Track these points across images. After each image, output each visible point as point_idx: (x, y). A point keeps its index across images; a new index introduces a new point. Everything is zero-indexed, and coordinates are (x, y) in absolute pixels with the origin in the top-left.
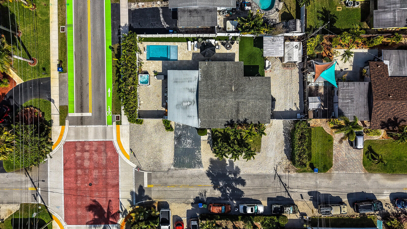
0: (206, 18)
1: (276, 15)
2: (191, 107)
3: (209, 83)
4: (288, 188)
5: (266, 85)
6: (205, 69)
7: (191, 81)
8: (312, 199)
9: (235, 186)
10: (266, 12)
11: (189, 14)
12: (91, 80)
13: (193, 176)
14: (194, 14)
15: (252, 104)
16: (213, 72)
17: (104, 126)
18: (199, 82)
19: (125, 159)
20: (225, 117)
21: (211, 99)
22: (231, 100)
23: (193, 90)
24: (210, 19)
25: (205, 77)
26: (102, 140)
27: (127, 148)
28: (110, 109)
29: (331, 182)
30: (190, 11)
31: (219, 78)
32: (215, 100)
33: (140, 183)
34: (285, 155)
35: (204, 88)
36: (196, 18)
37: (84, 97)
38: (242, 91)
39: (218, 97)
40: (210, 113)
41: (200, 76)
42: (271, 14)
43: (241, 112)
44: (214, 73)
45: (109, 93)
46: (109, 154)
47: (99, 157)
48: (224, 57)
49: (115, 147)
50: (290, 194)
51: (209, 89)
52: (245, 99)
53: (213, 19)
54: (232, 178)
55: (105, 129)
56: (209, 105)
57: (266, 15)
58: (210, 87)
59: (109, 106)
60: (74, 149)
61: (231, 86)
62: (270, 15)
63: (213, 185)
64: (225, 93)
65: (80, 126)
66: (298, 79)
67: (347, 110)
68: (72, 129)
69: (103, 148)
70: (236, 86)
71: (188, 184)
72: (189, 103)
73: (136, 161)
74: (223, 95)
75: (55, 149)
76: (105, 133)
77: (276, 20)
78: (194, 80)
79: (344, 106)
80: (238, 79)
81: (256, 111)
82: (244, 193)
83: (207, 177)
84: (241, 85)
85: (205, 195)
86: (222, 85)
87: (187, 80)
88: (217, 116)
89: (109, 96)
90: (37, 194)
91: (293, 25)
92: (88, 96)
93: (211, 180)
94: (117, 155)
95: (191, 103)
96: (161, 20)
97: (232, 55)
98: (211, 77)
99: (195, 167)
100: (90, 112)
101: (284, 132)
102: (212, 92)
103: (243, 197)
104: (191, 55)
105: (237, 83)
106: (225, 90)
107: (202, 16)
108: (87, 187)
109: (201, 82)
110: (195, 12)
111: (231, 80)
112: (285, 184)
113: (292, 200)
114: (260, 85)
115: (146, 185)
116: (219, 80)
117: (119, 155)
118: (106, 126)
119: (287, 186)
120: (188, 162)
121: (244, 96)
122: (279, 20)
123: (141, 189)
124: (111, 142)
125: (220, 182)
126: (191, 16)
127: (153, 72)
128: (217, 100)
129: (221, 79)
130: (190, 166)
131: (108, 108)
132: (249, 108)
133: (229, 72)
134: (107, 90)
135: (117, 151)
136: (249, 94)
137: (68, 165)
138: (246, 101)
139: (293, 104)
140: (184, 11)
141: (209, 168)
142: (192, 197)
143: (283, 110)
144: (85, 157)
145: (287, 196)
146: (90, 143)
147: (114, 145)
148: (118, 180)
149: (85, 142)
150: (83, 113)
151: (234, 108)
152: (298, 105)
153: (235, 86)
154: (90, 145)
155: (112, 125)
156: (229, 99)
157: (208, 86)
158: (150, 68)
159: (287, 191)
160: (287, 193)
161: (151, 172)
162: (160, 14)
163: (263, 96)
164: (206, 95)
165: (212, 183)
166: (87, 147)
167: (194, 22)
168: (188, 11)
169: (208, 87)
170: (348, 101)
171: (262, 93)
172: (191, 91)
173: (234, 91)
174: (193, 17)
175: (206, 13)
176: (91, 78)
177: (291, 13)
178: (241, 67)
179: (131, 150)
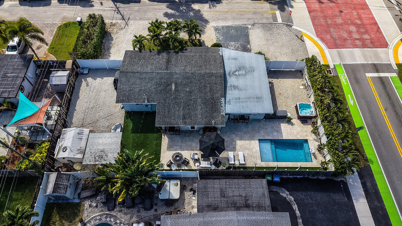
0: (218, 194)
1: (88, 216)
2: (234, 69)
3: (209, 94)
4: (115, 10)
5: (123, 91)
6: (215, 114)
7: (236, 99)
8: (91, 2)
9: (175, 12)
10: (106, 220)
11: (249, 202)
12: (383, 115)
13: (225, 19)
14: (240, 201)
15: (147, 67)
16: (203, 110)
17: (345, 63)
18: (223, 96)
19: (308, 33)
20: (187, 56)
21: (206, 73)
22: (178, 72)
23: (233, 88)
24: (209, 191)
25: (215, 103)
26: (342, 49)
27: (308, 42)
28: (343, 81)
29: (65, 14)
30: (247, 206)
31: (194, 102)
32: (201, 72)
33: (285, 14)
34: (113, 36)
35: (217, 88)
36: (236, 193)
37: (384, 95)
38: (160, 85)
39: (195, 75)
40: (206, 60)
41: (222, 104)
42: (97, 218)
43: (164, 60)
44: (201, 109)
45: (351, 100)
46: (328, 37)
47: (340, 34)
48: (184, 145)
49: (323, 43)
50: (114, 6)
51: (208, 86)
52: (158, 73)
53: (205, 192)
54: (179, 19)
55: (342, 60)
56: (208, 67)
57: (106, 214)
58: (208, 89)
59: (345, 84)
60: (373, 41)
61: (176, 90)
62: (99, 215)
63: (201, 13)
64: (186, 81)
65: (376, 62)
66: (75, 114)
67: (16, 65)
68: (385, 60)
69: (338, 42)
70: (169, 90)
71: (229, 13)
72: (237, 73)
73: (294, 31)
74: (188, 78)
75: (396, 41)
76: (340, 56)
77: (90, 206)
78: (231, 101)
79: (18, 69)
80: (165, 100)
81: (142, 61)
82: (167, 6)
83: (208, 19)
84: (161, 91)
85: (210, 5)
86: (190, 92)
87: (242, 100)
88: (197, 57)
89: (349, 95)
90: (399, 6)
91: (62, 185)
92: (380, 96)
93: (203, 17)
94: (318, 36)
95: (235, 73)
96: (296, 205)
97: (172, 147)
98: (205, 103)
99: (223, 27)
100: (370, 78)
101: (110, 56)
102: (205, 83)
103: (168, 4)
104: (238, 147)
105: (168, 95)
106: (186, 85)
107: (224, 197)
108: (344, 10)
109: (221, 97)
110: (238, 205)
111: (175, 98)
112: (118, 14)
113: (113, 1)
114: (133, 92)
115: (278, 13)
116: (194, 98)
117: (316, 36)
118: (342, 63)
119: (116, 11)
120: (232, 31)
121: (159, 76)
122: (84, 205)
123: (282, 9)
124: (329, 48)
125: (193, 15)
126: (246, 197)
127: (294, 124)
128: (196, 72)
129: (191, 100)
130: (228, 27)
131: (347, 82)
132: (152, 64)
133: (179, 111)
134: (354, 102)
135: (320, 40)
136: (151, 79)
137: (375, 28)
138: (156, 70)
139: (90, 84)
140: (260, 207)
141: (206, 27)
142: (224, 4)
143: (105, 78)
144: (356, 34)
145: (119, 5)
146: (356, 46)
147: (325, 45)
148: (310, 16)
149: (362, 48)
150: (378, 76)
151: (173, 64)
152: (84, 83)
153: (171, 90)
154: (356, 45)
155: (334, 65)
156: (180, 74)
157: (210, 91)
158: (299, 129)
159: (117, 8)
160: (117, 6)
161: (273, 23)
162: (301, 217)
163: (131, 76)
164: (213, 78)
165: (202, 14)
166: (358, 42)
167: (239, 186)
168: (253, 206)
169: (211, 89)
170: (11, 75)
171: (132, 81)
172: (235, 87)
173: (172, 83)
174: (241, 196)
175: (218, 203)
176: (385, 118)
177: (60, 219)
178: (160, 118)
179: (303, 41)
